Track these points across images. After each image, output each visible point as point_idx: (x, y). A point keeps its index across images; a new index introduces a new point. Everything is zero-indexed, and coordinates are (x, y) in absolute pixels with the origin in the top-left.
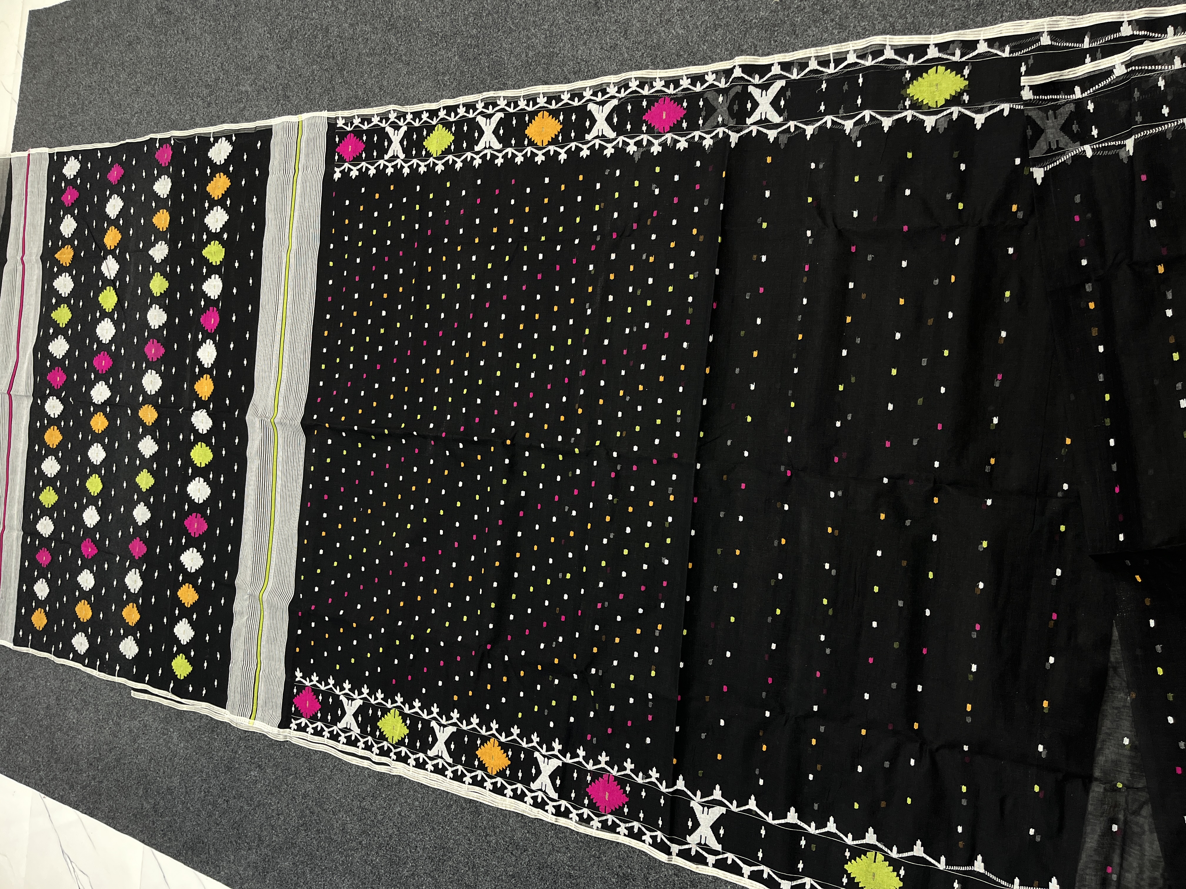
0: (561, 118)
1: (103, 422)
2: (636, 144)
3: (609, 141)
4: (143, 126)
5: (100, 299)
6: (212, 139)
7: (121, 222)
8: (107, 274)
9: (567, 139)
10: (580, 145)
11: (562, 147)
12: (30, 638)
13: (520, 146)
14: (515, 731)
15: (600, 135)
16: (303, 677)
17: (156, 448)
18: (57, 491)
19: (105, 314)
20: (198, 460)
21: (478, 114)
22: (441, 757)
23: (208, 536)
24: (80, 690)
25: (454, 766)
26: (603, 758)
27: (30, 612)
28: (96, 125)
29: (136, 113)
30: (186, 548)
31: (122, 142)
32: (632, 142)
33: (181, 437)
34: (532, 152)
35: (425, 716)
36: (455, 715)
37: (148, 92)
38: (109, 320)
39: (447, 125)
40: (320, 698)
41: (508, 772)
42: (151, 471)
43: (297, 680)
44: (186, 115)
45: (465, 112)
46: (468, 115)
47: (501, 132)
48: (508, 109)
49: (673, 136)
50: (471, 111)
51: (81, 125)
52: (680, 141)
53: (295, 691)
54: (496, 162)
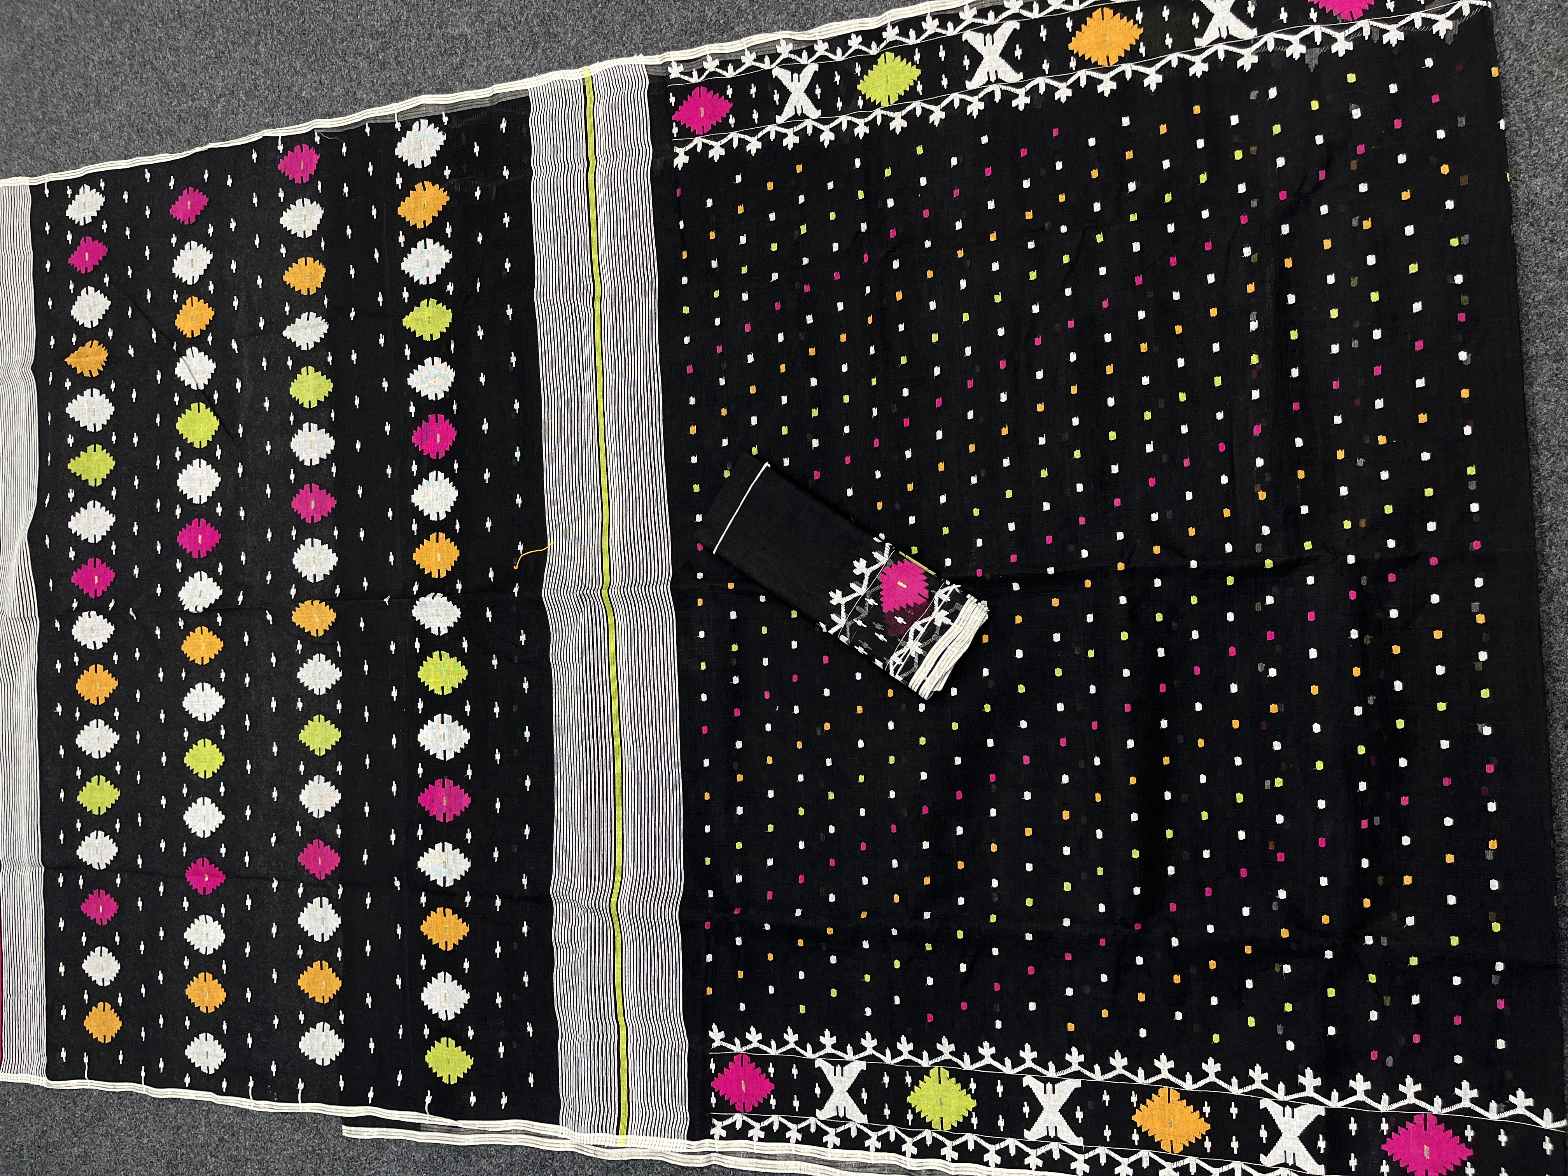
0: (1139, 16)
2: (1303, 41)
3: (1247, 44)
4: (240, 117)
5: (177, 426)
6: (398, 126)
7: (211, 288)
8: (188, 382)
9: (1156, 50)
10: (1187, 57)
11: (1150, 65)
12: (86, 1060)
13: (1060, 71)
14: (1211, 1067)
15: (1224, 36)
16: (729, 1039)
17: (338, 674)
18: (117, 781)
19: (194, 453)
20: (436, 683)
21: (965, 29)
22: (1057, 1139)
23: (476, 816)
24: (221, 1140)
25: (1087, 1151)
26: (1410, 1088)
27: (80, 1011)
28: (131, 126)
29: (221, 97)
30: (428, 844)
31: (195, 150)
32: (1295, 39)
33: (393, 647)
34: (1088, 77)
35: (1007, 1069)
36: (1075, 1058)
38: (204, 462)
39: (905, 52)
40: (771, 1070)
41: (1208, 1145)
42: (331, 717)
43: (715, 1045)
44: (336, 90)
45: (938, 27)
46: (944, 32)
47: (1018, 53)
48: (1025, 13)
49: (1371, 23)
50: (950, 25)
51: (97, 130)
52: (1388, 31)
53: (713, 1066)
54: (1014, 103)
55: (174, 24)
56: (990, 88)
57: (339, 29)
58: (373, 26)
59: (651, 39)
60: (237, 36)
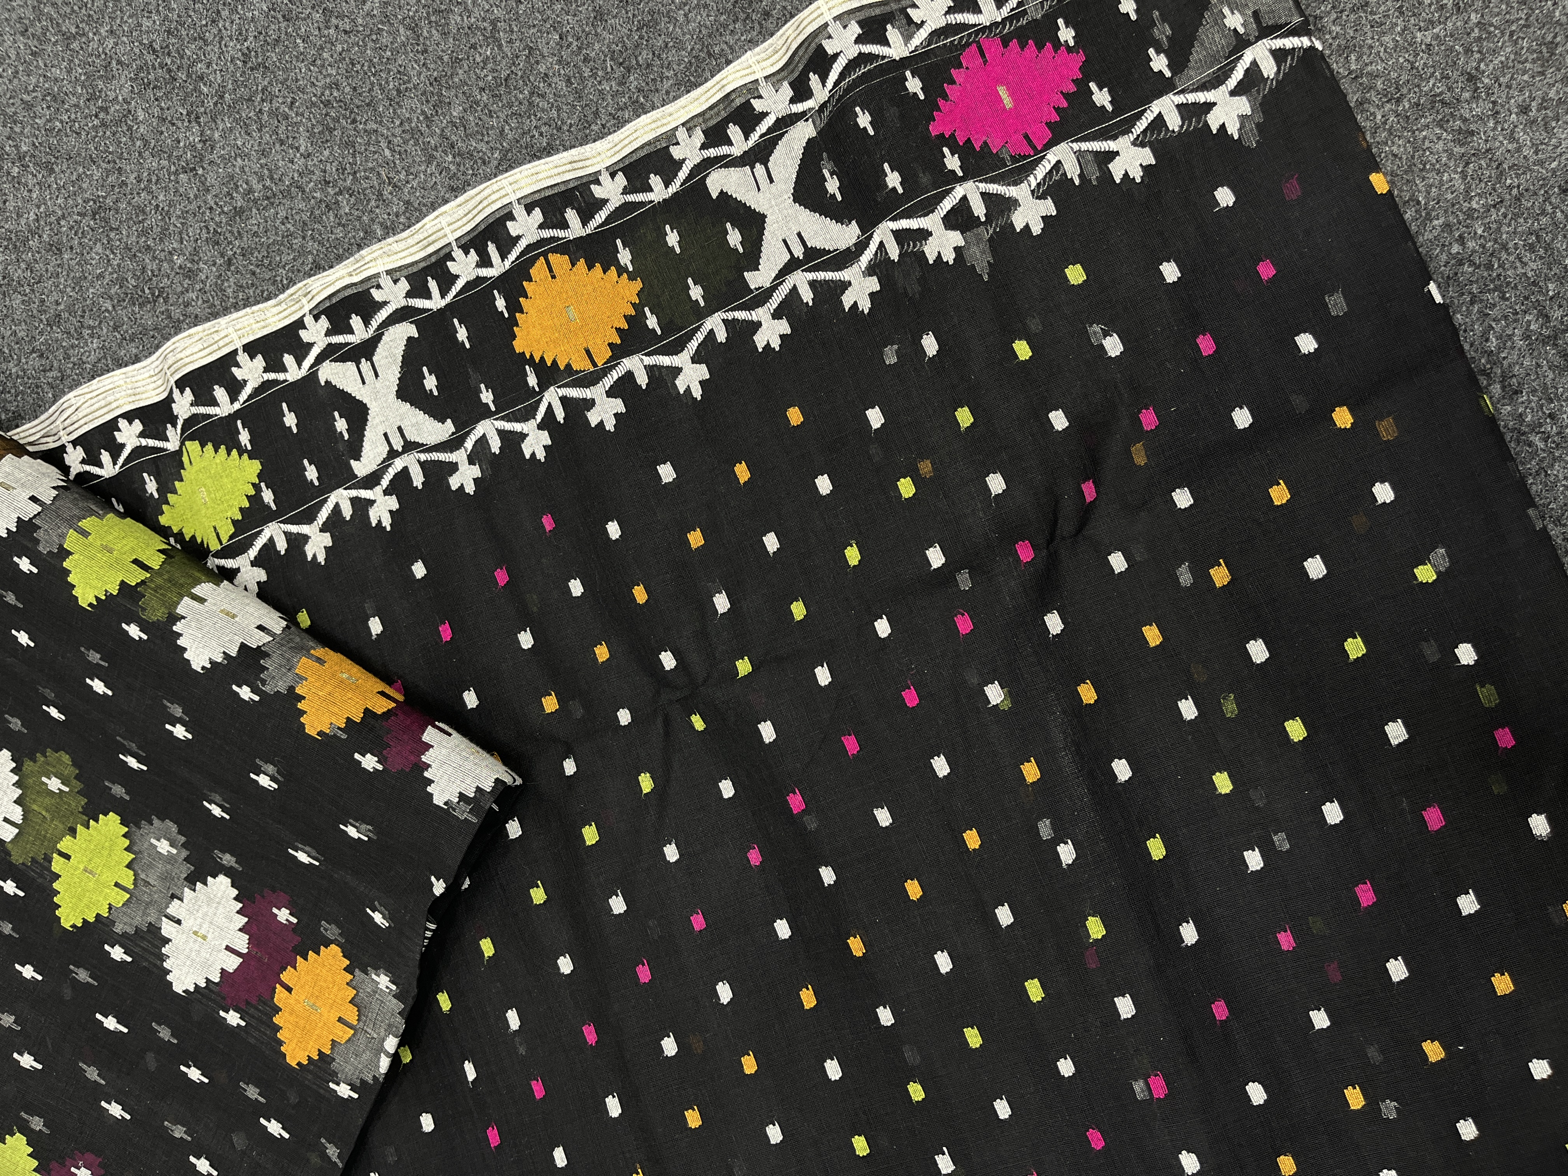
2: (950, 221)
3: (845, 260)
9: (680, 315)
10: (741, 315)
11: (676, 348)
13: (515, 399)
15: (799, 253)
21: (320, 359)
32: (933, 222)
34: (564, 400)
39: (218, 434)
45: (266, 370)
46: (281, 376)
47: (431, 383)
48: (419, 303)
49: (1076, 146)
50: (289, 360)
52: (1117, 153)
54: (454, 482)
56: (398, 464)
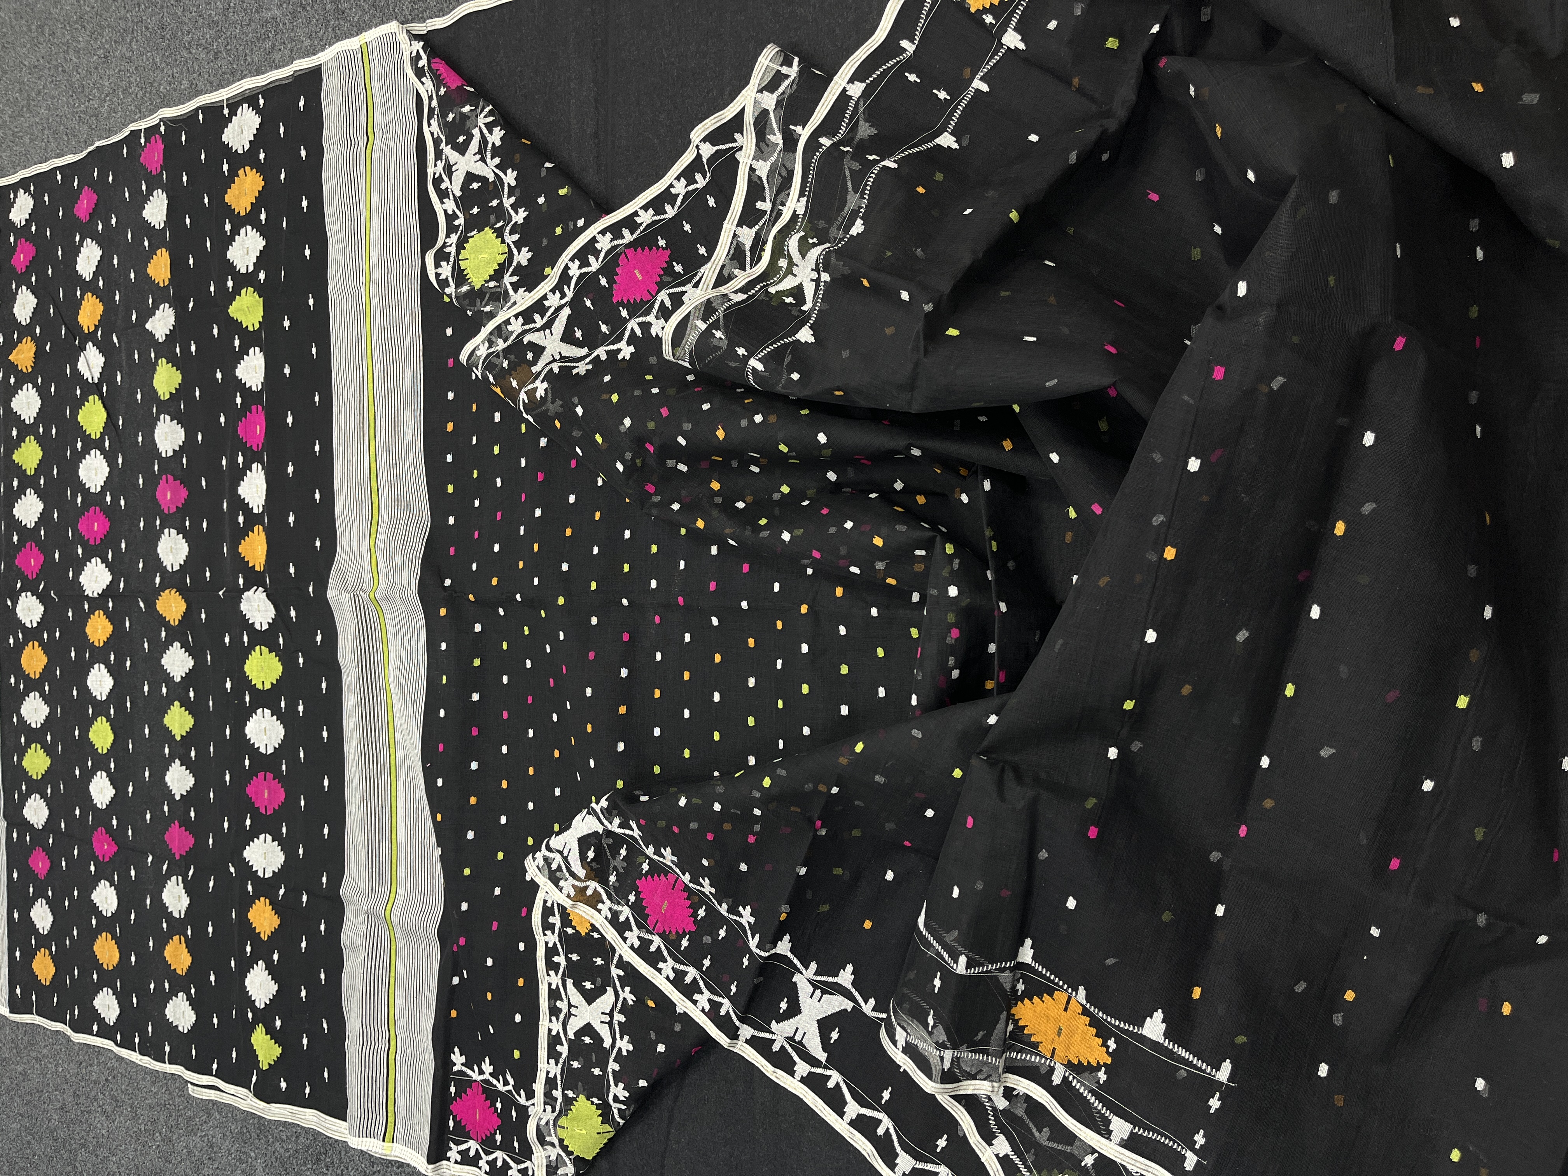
1: (104, 628)
4: (119, 114)
5: (80, 418)
6: (226, 111)
7: (101, 283)
8: (87, 375)
12: (33, 998)
16: (468, 1064)
17: (190, 663)
18: (49, 750)
19: (90, 444)
20: (258, 677)
23: (287, 810)
27: (29, 955)
28: (49, 129)
29: (107, 96)
30: (253, 835)
31: (90, 149)
33: (227, 640)
37: (123, 56)
38: (98, 452)
40: (499, 1105)
42: (186, 704)
43: (455, 1069)
44: (184, 82)
51: (28, 134)
53: (453, 1089)
55: (77, 26)
57: (187, 21)
58: (210, 15)
59: (418, 9)
60: (118, 34)
